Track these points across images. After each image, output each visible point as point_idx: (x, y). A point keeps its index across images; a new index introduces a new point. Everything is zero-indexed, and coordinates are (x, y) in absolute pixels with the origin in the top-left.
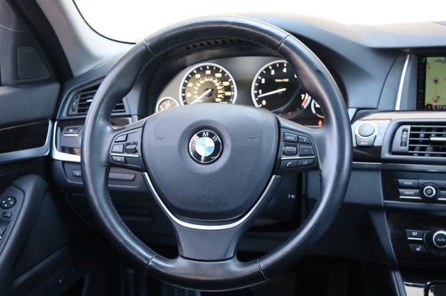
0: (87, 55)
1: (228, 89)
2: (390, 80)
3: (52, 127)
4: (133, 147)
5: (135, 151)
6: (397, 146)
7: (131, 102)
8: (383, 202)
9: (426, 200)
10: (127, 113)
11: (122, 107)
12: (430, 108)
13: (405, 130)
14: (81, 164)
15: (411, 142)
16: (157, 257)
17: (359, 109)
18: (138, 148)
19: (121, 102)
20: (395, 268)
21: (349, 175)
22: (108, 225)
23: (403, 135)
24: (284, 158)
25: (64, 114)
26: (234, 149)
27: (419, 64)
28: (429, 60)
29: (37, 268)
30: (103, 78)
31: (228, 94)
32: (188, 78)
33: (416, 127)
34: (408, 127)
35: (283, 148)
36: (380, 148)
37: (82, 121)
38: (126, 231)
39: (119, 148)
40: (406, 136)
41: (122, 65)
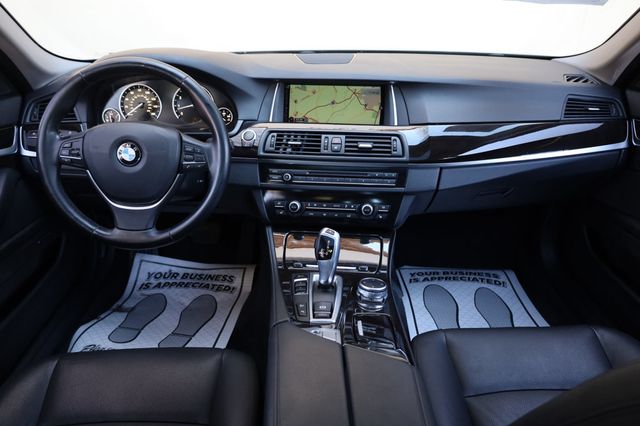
0: (42, 74)
1: (156, 103)
2: (267, 100)
3: (18, 131)
4: (76, 152)
5: (78, 155)
6: (268, 147)
7: (81, 113)
8: (260, 183)
9: (285, 182)
10: (79, 120)
11: (74, 116)
12: (292, 121)
13: (273, 136)
14: (37, 158)
15: (277, 144)
16: (100, 229)
17: (245, 121)
18: (81, 153)
19: (73, 112)
20: (268, 225)
21: (229, 167)
22: (62, 207)
23: (272, 140)
24: (185, 163)
25: (28, 121)
26: (149, 156)
27: (285, 89)
28: (292, 87)
29: (17, 236)
30: (53, 94)
31: (156, 106)
32: (124, 94)
33: (280, 133)
34: (275, 134)
35: (184, 156)
36: (257, 148)
37: (36, 127)
38: (75, 210)
39: (65, 152)
40: (274, 140)
41: (71, 84)
